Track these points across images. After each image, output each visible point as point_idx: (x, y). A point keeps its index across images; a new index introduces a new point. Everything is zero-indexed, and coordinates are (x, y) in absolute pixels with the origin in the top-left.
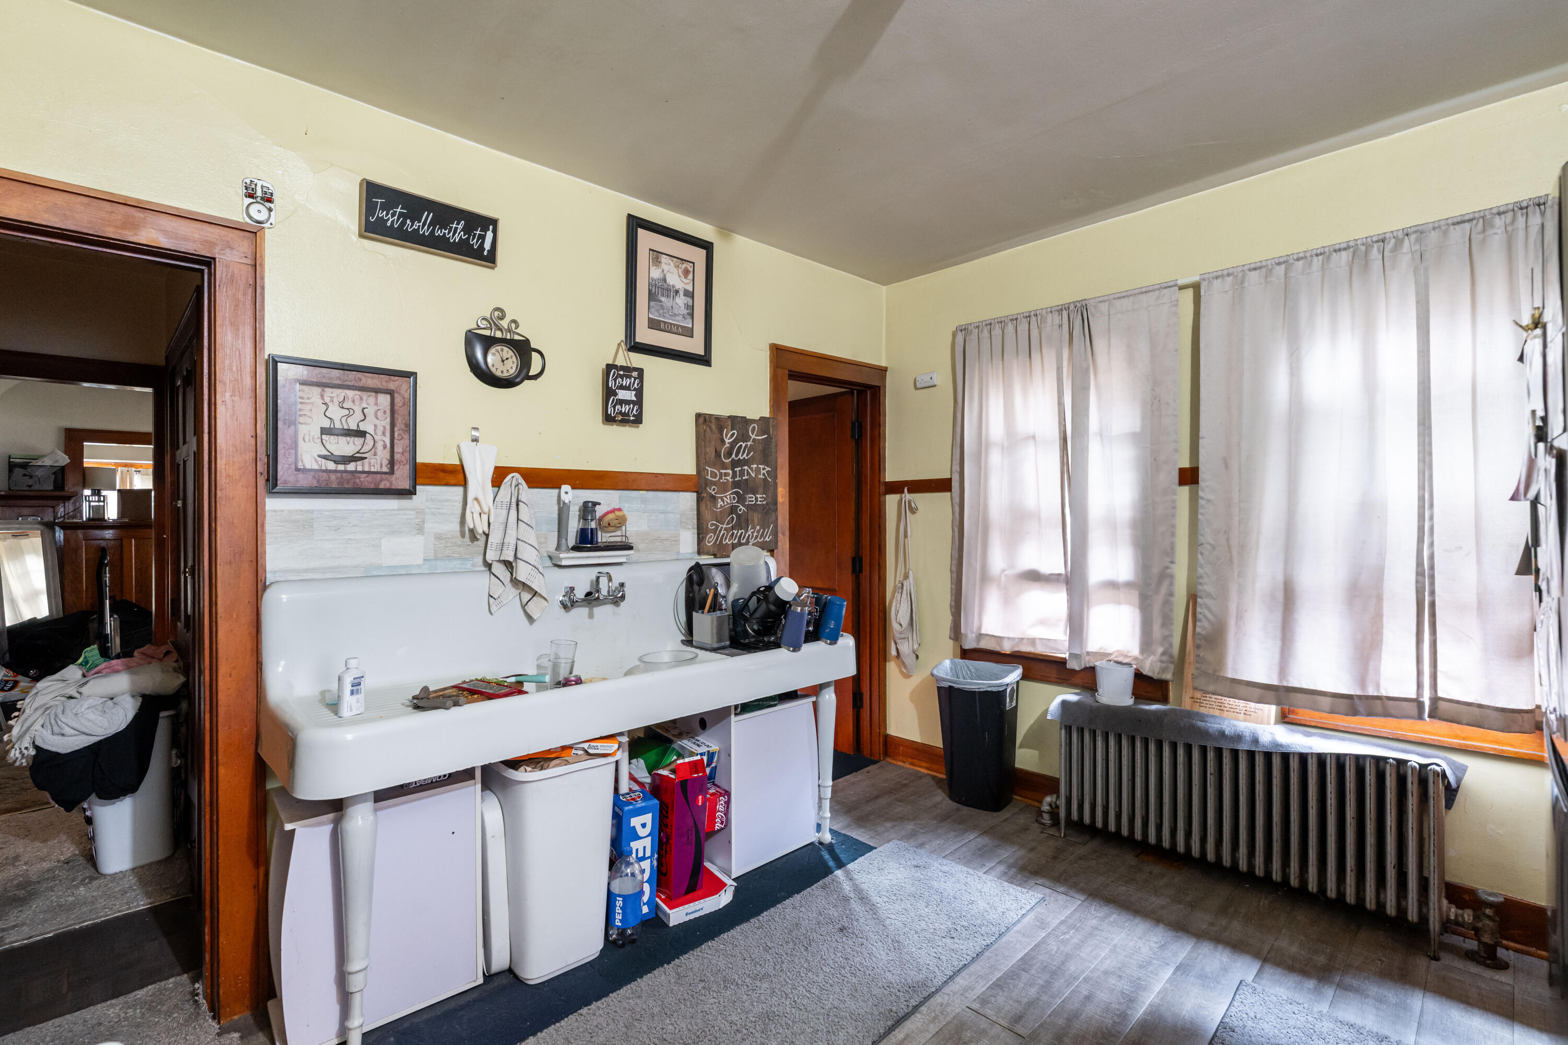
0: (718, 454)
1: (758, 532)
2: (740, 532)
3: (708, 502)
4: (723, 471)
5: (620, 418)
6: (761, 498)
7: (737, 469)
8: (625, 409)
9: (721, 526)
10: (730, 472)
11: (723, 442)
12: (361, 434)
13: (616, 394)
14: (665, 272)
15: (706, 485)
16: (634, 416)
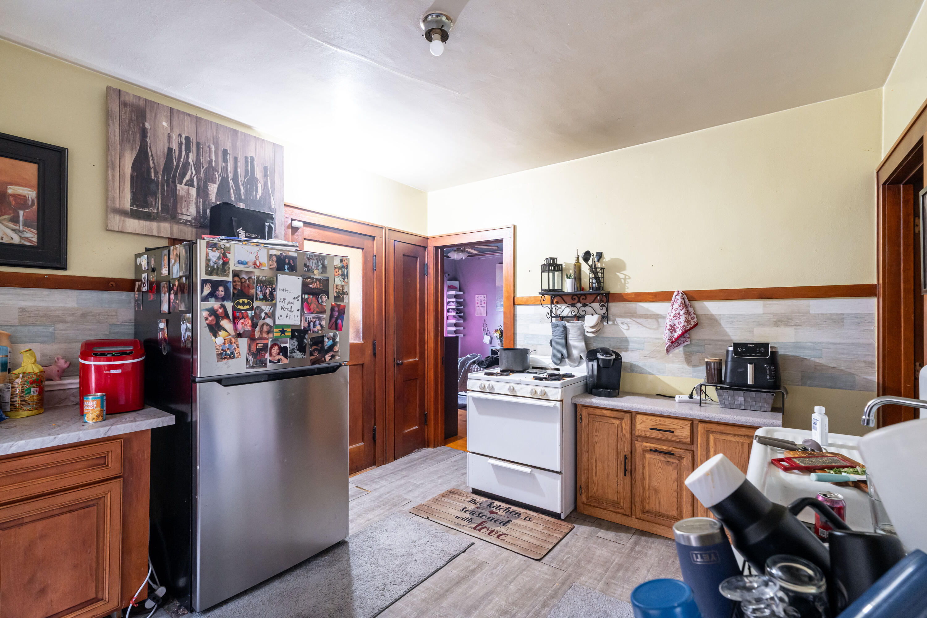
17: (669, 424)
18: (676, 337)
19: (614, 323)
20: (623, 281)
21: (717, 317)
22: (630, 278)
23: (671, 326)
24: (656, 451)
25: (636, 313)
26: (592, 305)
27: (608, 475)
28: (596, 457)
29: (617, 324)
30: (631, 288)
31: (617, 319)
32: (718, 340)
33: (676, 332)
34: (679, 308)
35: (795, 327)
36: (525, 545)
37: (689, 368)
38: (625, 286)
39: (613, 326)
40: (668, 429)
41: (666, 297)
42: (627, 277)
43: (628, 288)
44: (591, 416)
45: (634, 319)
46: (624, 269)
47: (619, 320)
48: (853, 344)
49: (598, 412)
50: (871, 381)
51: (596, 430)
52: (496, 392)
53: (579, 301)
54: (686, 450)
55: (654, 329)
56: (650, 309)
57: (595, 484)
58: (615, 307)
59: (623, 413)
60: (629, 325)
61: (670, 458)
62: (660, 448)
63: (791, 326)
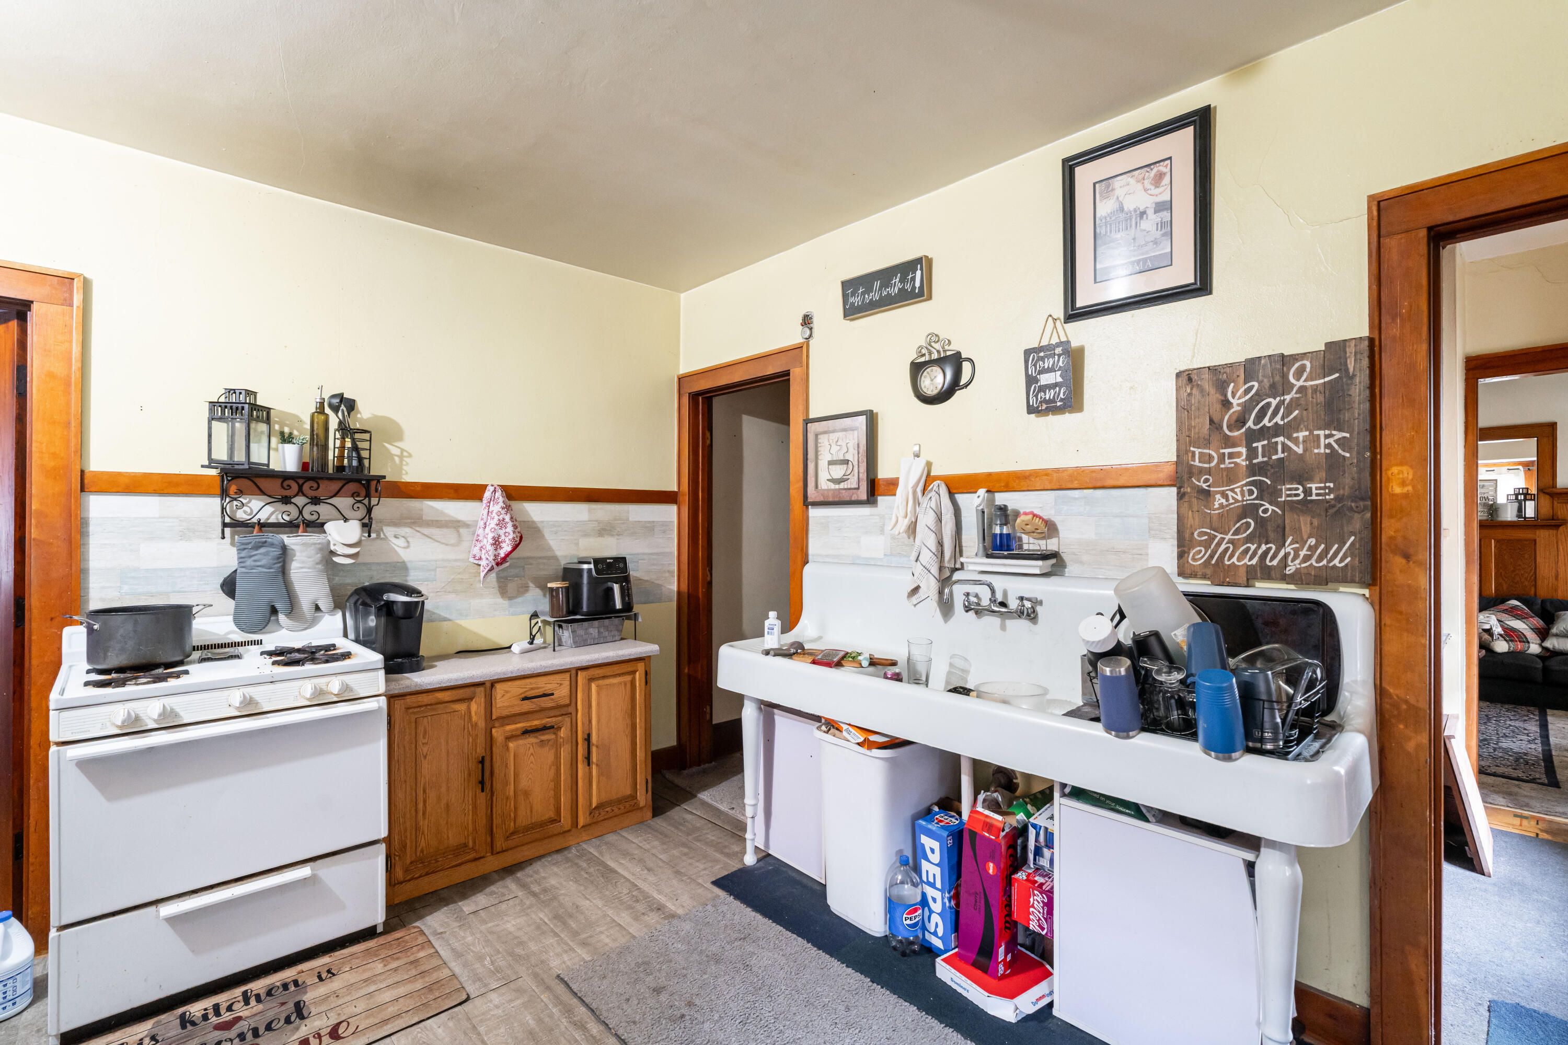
0: (1215, 425)
1: (1312, 549)
2: (1264, 547)
3: (1194, 501)
4: (1227, 451)
5: (1044, 406)
6: (1317, 488)
7: (1259, 445)
8: (1049, 395)
9: (1220, 536)
10: (1243, 450)
11: (1226, 404)
12: (846, 462)
13: (1037, 381)
14: (1121, 199)
15: (1191, 474)
16: (1062, 400)
17: (544, 685)
18: (502, 555)
19: (378, 535)
20: (397, 459)
21: (539, 525)
22: (410, 456)
23: (494, 538)
24: (526, 732)
25: (420, 518)
26: (334, 501)
27: (447, 806)
28: (425, 784)
29: (386, 538)
30: (412, 474)
31: (385, 528)
32: (540, 558)
33: (501, 548)
34: (503, 512)
35: (617, 537)
36: (410, 1004)
37: (504, 602)
38: (401, 469)
39: (378, 542)
40: (541, 693)
41: (472, 492)
42: (405, 454)
43: (407, 473)
44: (411, 711)
45: (418, 529)
46: (400, 439)
47: (389, 531)
48: (657, 554)
49: (425, 699)
50: (671, 591)
51: (425, 733)
52: (185, 721)
53: (300, 492)
54: (563, 715)
55: (452, 545)
56: (446, 511)
57: (423, 833)
58: (385, 508)
59: (472, 689)
60: (409, 539)
61: (543, 735)
62: (530, 726)
63: (613, 535)
